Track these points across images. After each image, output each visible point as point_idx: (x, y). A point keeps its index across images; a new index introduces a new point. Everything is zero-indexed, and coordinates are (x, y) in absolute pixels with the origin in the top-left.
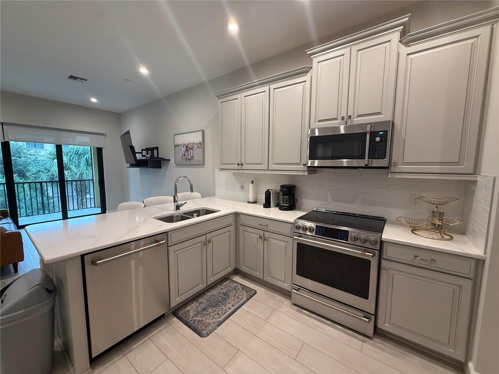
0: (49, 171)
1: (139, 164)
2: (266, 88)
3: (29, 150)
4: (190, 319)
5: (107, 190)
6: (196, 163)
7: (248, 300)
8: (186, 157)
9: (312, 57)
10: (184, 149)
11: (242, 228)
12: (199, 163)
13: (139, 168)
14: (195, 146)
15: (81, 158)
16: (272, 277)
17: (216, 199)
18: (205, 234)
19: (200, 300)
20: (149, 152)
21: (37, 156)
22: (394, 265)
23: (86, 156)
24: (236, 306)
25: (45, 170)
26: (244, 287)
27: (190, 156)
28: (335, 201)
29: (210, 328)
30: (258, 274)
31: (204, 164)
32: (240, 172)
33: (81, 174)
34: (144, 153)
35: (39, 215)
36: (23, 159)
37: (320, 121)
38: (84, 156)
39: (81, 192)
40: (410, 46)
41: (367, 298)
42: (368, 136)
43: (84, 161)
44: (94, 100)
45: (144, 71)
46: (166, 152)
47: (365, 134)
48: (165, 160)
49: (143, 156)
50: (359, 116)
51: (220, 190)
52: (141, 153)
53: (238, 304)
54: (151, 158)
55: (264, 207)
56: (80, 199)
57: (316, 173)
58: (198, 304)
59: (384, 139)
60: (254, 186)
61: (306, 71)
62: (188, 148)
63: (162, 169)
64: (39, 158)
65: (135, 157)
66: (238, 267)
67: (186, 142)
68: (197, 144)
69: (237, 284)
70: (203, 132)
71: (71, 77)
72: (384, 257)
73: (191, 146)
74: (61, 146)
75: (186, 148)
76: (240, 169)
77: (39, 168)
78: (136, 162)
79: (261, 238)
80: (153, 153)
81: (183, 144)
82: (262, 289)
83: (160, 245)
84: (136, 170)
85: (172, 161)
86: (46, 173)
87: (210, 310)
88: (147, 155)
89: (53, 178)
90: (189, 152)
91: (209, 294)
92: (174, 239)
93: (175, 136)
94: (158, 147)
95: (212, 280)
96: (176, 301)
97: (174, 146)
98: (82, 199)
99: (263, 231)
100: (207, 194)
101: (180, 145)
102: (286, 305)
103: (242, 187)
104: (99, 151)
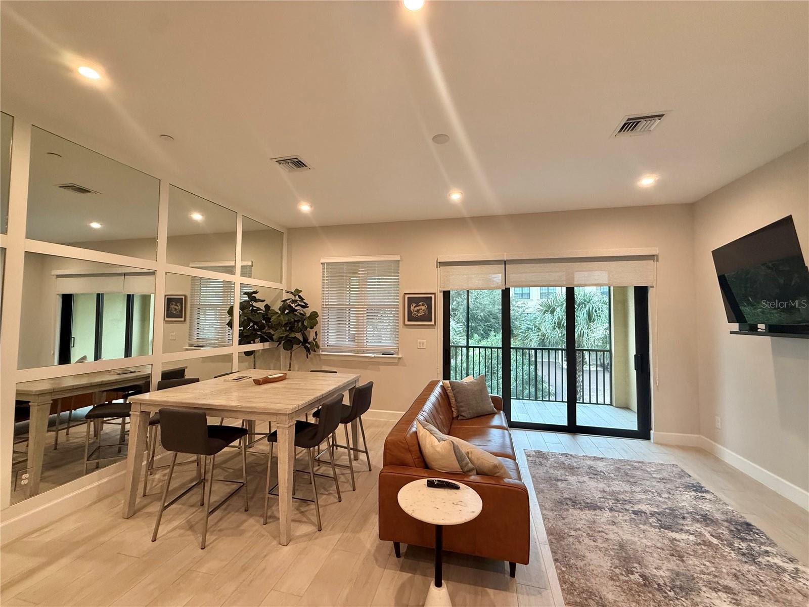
0: (539, 329)
3: (517, 301)
15: (580, 309)
21: (525, 308)
23: (588, 306)
25: (535, 328)
35: (529, 400)
38: (585, 306)
43: (585, 314)
64: (527, 311)
74: (573, 288)
77: (528, 325)
86: (535, 332)
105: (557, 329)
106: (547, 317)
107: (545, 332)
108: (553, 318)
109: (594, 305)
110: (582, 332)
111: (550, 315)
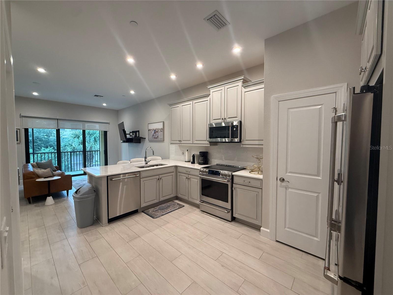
0: (71, 145)
1: (128, 141)
2: (191, 102)
4: (150, 213)
5: (109, 157)
6: (159, 140)
7: (179, 208)
8: (154, 136)
9: (210, 89)
10: (153, 132)
11: (179, 174)
12: (161, 140)
13: (128, 143)
14: (159, 130)
15: (91, 136)
16: (192, 198)
17: (170, 160)
18: (158, 175)
19: (155, 208)
20: (134, 133)
21: (62, 135)
22: (238, 186)
23: (94, 135)
24: (172, 210)
25: (69, 145)
26: (178, 204)
27: (156, 136)
28: (226, 159)
29: (158, 216)
30: (186, 198)
31: (164, 141)
32: (180, 145)
33: (91, 147)
34: (131, 134)
36: (53, 137)
37: (214, 120)
38: (93, 135)
39: (90, 160)
40: (245, 88)
41: (228, 202)
42: (230, 128)
43: (93, 139)
44: (104, 105)
45: (132, 92)
46: (144, 134)
47: (229, 127)
48: (143, 138)
49: (130, 136)
50: (229, 118)
51: (172, 156)
52: (130, 134)
53: (173, 210)
54: (135, 137)
55: (191, 163)
56: (89, 164)
57: (217, 145)
58: (154, 209)
59: (237, 129)
60: (188, 153)
61: (208, 96)
62: (156, 131)
63: (141, 144)
65: (126, 136)
66: (177, 195)
67: (155, 128)
68: (160, 129)
69: (175, 203)
70: (164, 122)
71: (95, 96)
72: (234, 182)
73: (157, 130)
74: (85, 130)
75: (155, 131)
76: (180, 143)
77: (65, 143)
78: (126, 140)
79: (187, 178)
80: (136, 134)
81: (153, 129)
82: (188, 205)
83: (137, 176)
84: (126, 144)
85: (147, 139)
86: (69, 147)
87: (160, 211)
88: (133, 136)
89: (74, 150)
90: (156, 134)
91: (160, 206)
92: (143, 175)
93: (149, 124)
94: (139, 131)
95: (162, 199)
96: (143, 205)
97: (148, 130)
98: (90, 164)
99: (188, 175)
100: (165, 157)
101: (151, 130)
102: (197, 211)
103: (183, 153)
104: (105, 133)
105: (81, 145)
106: (75, 140)
107: (75, 147)
108: (79, 140)
109: (97, 135)
110: (92, 146)
111: (77, 139)
